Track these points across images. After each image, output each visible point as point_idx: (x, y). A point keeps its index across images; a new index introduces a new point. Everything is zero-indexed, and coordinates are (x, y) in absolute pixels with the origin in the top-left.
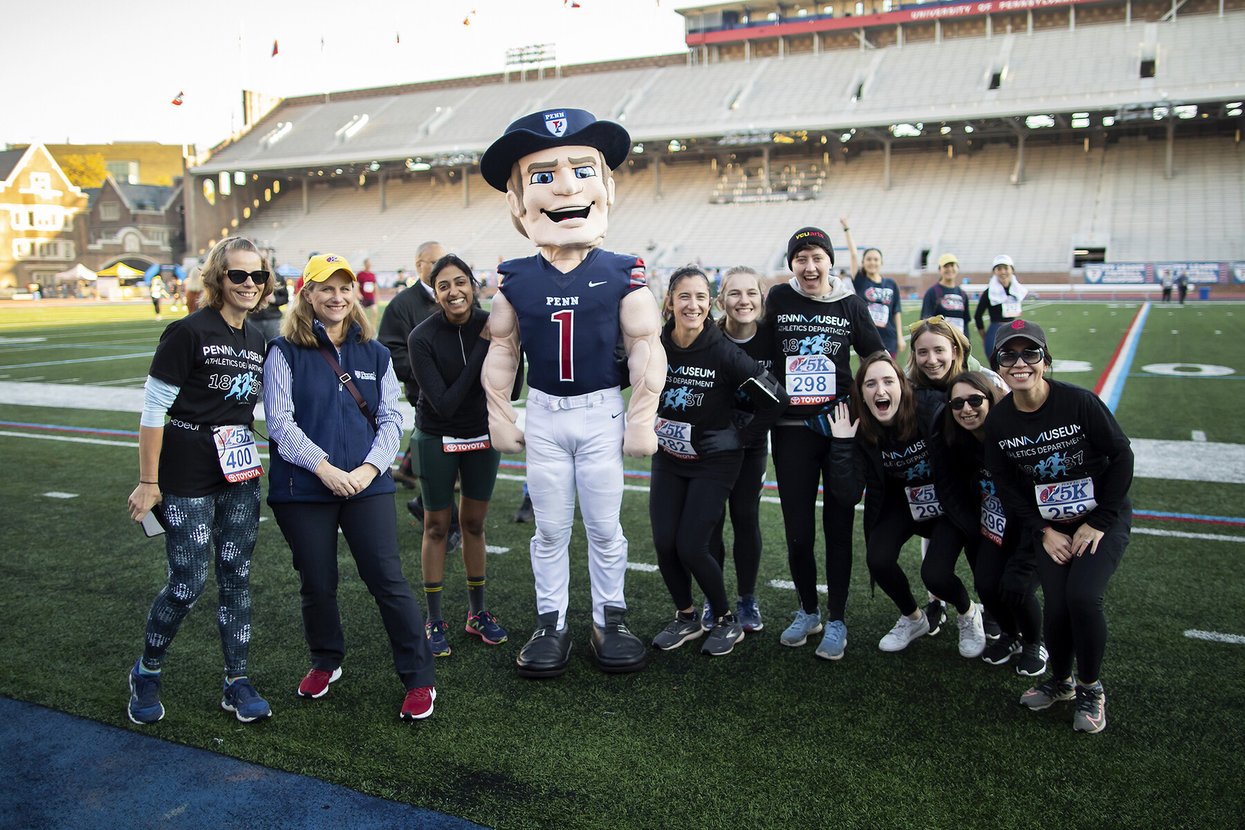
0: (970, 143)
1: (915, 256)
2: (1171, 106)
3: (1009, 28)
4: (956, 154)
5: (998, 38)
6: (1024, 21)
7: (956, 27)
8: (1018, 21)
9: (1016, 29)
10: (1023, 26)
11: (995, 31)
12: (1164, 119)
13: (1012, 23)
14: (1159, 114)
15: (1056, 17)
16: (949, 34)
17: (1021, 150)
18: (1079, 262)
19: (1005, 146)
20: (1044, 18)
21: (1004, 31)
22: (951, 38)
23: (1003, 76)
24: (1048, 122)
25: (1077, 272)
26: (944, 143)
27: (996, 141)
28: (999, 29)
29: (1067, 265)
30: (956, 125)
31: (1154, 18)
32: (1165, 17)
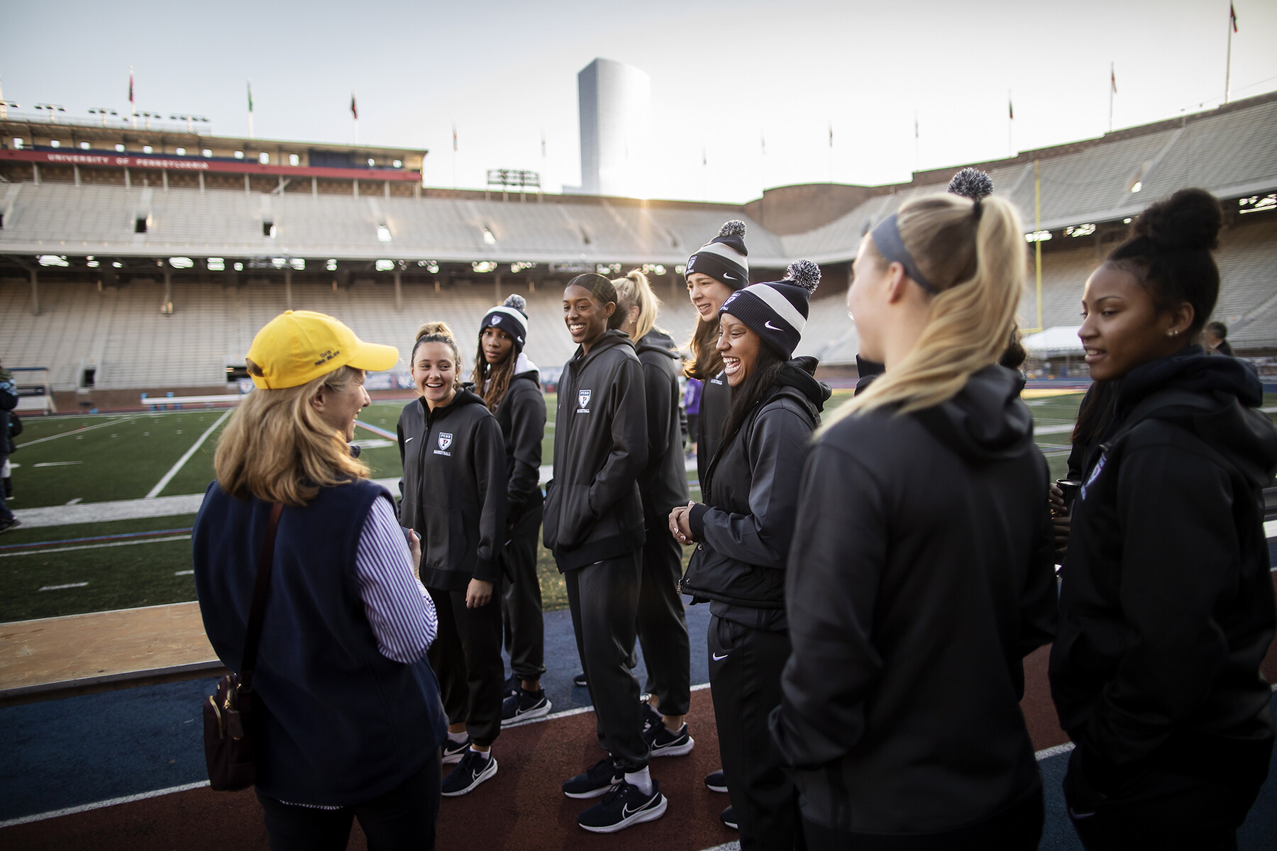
0: (117, 277)
1: (79, 376)
2: (289, 259)
3: (146, 182)
4: (104, 286)
5: (136, 189)
6: (160, 178)
7: (94, 174)
8: (153, 177)
9: (152, 184)
10: (159, 182)
11: (133, 183)
12: (283, 269)
13: (149, 178)
14: (278, 263)
15: (187, 178)
16: (88, 179)
17: (168, 285)
18: (231, 378)
19: (151, 281)
20: (176, 178)
21: (141, 184)
22: (90, 183)
23: (149, 223)
24: (189, 264)
25: (232, 385)
26: (92, 276)
27: (141, 276)
28: (136, 181)
29: (223, 381)
30: (105, 260)
31: (267, 191)
32: (275, 191)
